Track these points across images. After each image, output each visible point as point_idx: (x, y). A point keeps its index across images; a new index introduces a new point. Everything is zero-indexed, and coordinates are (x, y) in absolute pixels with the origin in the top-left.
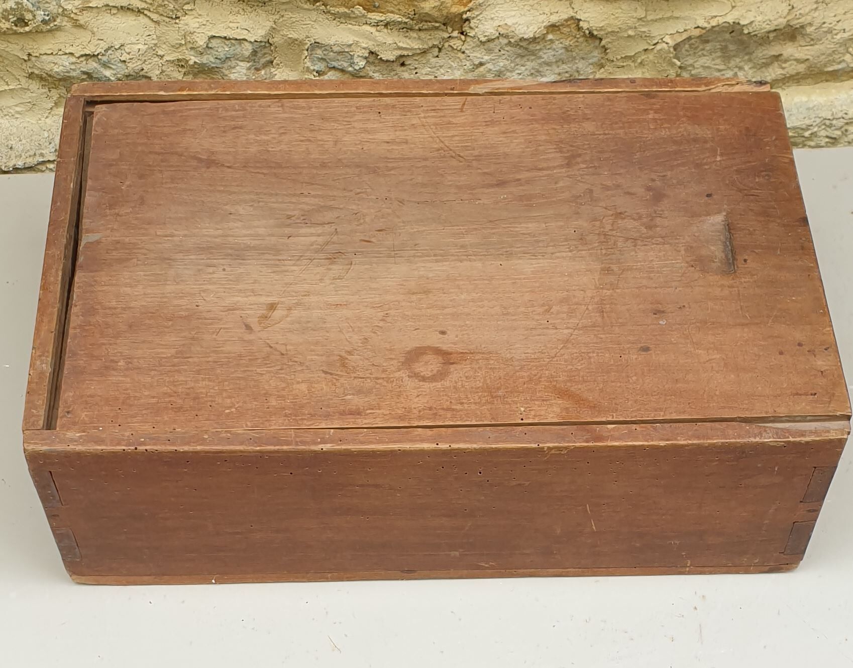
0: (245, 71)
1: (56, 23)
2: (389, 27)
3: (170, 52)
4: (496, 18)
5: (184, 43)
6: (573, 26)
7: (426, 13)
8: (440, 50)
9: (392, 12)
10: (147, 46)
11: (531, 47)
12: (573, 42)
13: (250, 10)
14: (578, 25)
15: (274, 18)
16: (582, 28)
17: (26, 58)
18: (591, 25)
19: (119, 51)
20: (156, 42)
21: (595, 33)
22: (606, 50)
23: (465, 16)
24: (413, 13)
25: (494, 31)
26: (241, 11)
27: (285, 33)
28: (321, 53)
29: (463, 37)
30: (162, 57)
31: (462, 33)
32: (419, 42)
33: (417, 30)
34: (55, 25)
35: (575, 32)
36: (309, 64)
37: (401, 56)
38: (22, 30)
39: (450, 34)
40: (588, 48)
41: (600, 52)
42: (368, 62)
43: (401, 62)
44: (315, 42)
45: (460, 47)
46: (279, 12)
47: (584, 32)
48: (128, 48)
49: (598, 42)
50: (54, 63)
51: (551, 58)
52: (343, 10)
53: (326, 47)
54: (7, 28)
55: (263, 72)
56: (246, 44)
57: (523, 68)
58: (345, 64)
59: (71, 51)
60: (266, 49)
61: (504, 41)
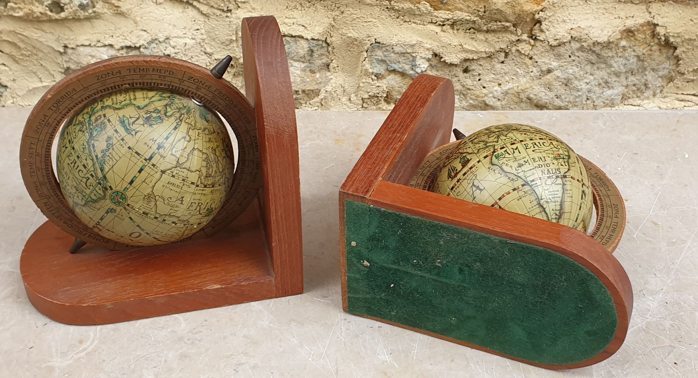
0: (299, 72)
1: (94, 9)
2: (455, 27)
3: (219, 50)
4: (568, 21)
5: (234, 39)
6: (648, 32)
7: (497, 9)
8: (507, 55)
9: (461, 10)
10: (194, 41)
11: (604, 53)
12: (646, 50)
13: (308, 4)
14: (653, 32)
15: (334, 14)
16: (658, 33)
17: (62, 50)
18: (668, 31)
19: (163, 44)
20: (205, 37)
21: (672, 40)
22: (678, 61)
23: (537, 16)
24: (483, 10)
25: (566, 35)
26: (298, 5)
27: (344, 32)
28: (381, 54)
29: (532, 42)
30: (210, 55)
31: (532, 38)
32: (486, 44)
33: (485, 31)
34: (94, 12)
35: (649, 39)
36: (368, 66)
37: (466, 60)
38: (57, 17)
39: (518, 36)
40: (661, 59)
41: (672, 63)
42: (431, 65)
43: (465, 67)
44: (376, 42)
45: (528, 52)
46: (338, 8)
47: (659, 39)
48: (173, 42)
49: (671, 51)
50: (91, 56)
51: (622, 67)
52: (407, 5)
53: (387, 48)
54: (41, 13)
55: (318, 75)
56: (302, 42)
57: (592, 78)
58: (407, 67)
59: (111, 43)
60: (322, 50)
61: (575, 45)
